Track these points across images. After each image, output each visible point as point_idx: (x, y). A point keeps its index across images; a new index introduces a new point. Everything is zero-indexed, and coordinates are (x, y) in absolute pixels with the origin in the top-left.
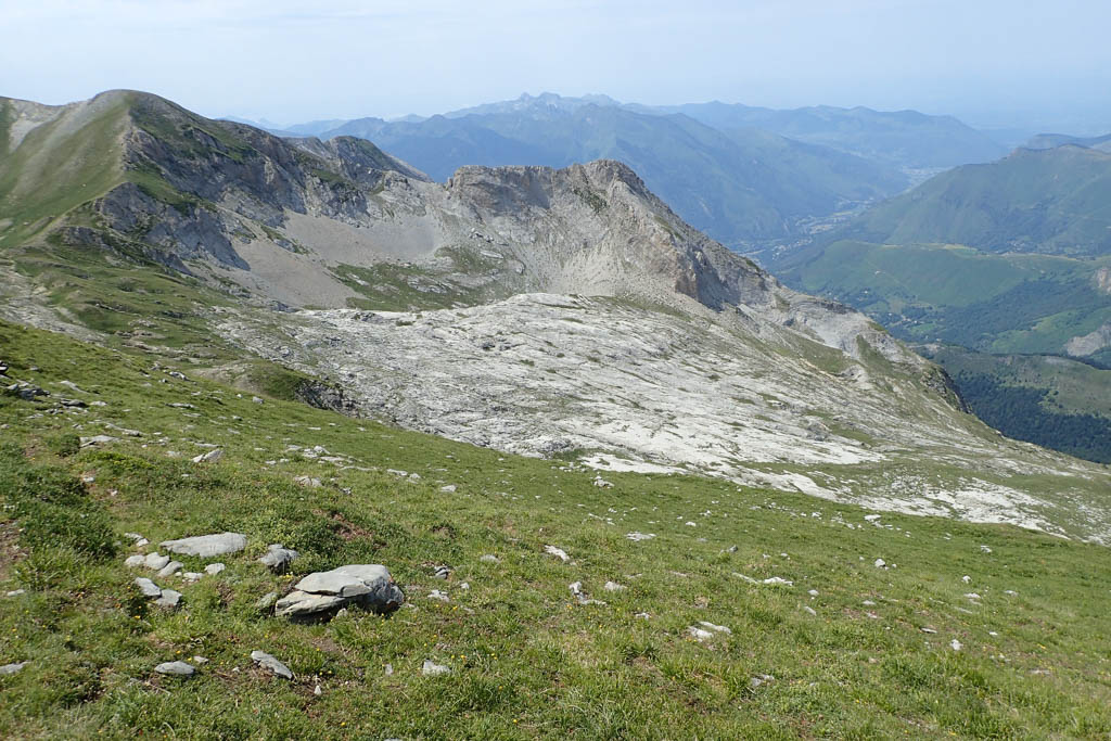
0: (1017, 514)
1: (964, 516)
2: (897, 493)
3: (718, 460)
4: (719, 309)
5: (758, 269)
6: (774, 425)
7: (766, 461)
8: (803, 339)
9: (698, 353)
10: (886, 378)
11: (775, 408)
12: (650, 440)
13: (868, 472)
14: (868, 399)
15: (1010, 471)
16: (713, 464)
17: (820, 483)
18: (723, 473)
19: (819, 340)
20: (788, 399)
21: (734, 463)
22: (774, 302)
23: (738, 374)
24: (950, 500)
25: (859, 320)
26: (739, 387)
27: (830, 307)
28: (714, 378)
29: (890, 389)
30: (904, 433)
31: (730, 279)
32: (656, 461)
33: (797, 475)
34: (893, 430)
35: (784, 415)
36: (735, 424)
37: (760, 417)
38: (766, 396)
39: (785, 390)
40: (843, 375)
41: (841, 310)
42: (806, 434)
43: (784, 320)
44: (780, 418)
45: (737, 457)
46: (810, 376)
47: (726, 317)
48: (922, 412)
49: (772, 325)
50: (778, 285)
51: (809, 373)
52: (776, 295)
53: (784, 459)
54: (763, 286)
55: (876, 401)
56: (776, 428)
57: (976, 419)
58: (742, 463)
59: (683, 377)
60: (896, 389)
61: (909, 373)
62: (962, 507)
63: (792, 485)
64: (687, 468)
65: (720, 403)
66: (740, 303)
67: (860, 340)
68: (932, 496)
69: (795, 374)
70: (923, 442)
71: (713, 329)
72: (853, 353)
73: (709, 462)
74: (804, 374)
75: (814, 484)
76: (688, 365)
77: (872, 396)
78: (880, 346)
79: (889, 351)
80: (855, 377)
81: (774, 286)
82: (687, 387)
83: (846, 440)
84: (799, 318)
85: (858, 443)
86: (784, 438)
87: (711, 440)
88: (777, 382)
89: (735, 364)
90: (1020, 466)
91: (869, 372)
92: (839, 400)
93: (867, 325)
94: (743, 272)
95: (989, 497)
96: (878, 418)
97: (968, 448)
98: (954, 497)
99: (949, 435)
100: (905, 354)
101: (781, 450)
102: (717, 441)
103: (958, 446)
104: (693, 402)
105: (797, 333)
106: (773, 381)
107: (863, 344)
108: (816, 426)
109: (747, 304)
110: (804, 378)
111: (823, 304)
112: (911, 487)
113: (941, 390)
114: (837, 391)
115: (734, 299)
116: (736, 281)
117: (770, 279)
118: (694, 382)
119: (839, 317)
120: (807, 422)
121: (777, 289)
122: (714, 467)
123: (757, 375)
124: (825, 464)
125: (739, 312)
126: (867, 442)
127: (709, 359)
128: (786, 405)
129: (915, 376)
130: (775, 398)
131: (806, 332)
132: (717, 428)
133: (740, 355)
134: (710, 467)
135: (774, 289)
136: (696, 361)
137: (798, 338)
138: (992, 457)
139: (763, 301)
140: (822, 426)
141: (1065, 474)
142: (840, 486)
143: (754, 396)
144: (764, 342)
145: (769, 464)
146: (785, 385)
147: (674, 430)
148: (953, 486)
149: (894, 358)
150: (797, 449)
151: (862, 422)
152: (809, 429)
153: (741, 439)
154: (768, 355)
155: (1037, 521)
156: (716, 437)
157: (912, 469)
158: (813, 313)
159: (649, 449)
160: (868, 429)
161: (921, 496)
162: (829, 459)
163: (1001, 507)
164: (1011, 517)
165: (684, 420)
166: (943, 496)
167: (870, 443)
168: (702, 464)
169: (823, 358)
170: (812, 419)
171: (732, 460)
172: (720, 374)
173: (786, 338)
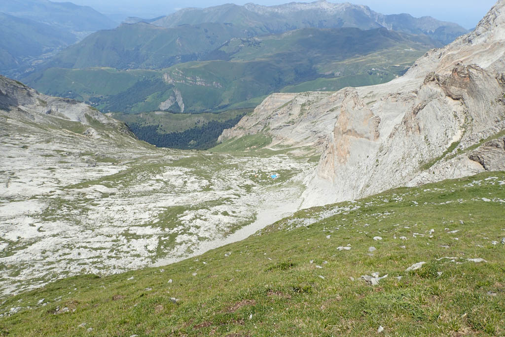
0: (186, 176)
1: (169, 183)
2: (141, 181)
3: (53, 189)
4: (8, 110)
5: (24, 86)
6: (70, 164)
8: (59, 119)
9: (8, 135)
10: (105, 131)
11: (65, 156)
12: (7, 189)
13: (125, 175)
14: (102, 142)
15: (171, 160)
16: (51, 192)
17: (108, 186)
18: (59, 195)
19: (67, 118)
20: (70, 150)
21: (62, 188)
22: (38, 102)
23: (37, 143)
24: (161, 178)
25: (83, 106)
26: (41, 149)
27: (68, 101)
28: (25, 147)
29: (108, 136)
30: (126, 154)
31: (9, 92)
32: (15, 199)
33: (96, 185)
34: (121, 154)
35: (71, 158)
36: (50, 169)
37: (61, 162)
38: (58, 151)
39: (65, 146)
40: (85, 134)
41: (74, 102)
42: (87, 165)
43: (46, 111)
44: (70, 161)
45: (61, 185)
46: (72, 137)
47: (13, 113)
48: (125, 144)
49: (41, 114)
50: (37, 93)
51: (71, 135)
52: (39, 99)
53: (84, 180)
54: (29, 95)
55: (106, 142)
56: (72, 166)
57: (145, 142)
58: (66, 187)
59: (6, 150)
60: (110, 136)
61: (112, 128)
62: (167, 179)
63: (96, 191)
64: (37, 198)
65: (36, 160)
66: (19, 105)
67: (86, 116)
68: (154, 178)
69: (65, 137)
70: (134, 156)
71: (9, 121)
72: (85, 122)
73: (48, 191)
74: (69, 136)
75: (106, 188)
76: (6, 143)
77: (104, 141)
78: (96, 117)
79: (101, 119)
80: (91, 134)
81: (35, 94)
82: (13, 155)
83: (105, 163)
84: (54, 109)
85: (111, 163)
86: (78, 170)
87: (43, 180)
88: (60, 143)
89: (32, 138)
90: (174, 157)
91: (96, 130)
92: (92, 146)
93: (88, 108)
94: (15, 88)
95: (173, 173)
96: (111, 150)
97: (152, 155)
98: (162, 176)
99: (141, 151)
100: (108, 119)
101: (82, 176)
102: (46, 180)
103: (147, 155)
104: (20, 163)
105: (55, 117)
106: (57, 143)
107: (89, 118)
108: (89, 160)
109: (23, 105)
110: (70, 138)
111: (64, 101)
112: (144, 177)
113: (127, 132)
114: (89, 142)
115: (15, 103)
116: (13, 93)
117: (32, 91)
118: (14, 152)
119: (74, 106)
120: (83, 159)
121: (38, 95)
122: (52, 194)
123: (48, 142)
124: (104, 177)
125: (19, 110)
126: (115, 162)
127: (17, 138)
128: (70, 154)
129: (115, 128)
130: (63, 151)
131: (60, 115)
132: (42, 174)
133: (33, 133)
134: (50, 194)
135: (36, 95)
136: (9, 140)
137: (57, 119)
138: (162, 156)
139: (31, 103)
140: (91, 159)
141: (188, 156)
142: (117, 185)
143: (52, 153)
144: (39, 124)
145: (79, 184)
146: (64, 144)
147: (17, 180)
148: (160, 172)
149: (104, 122)
150: (88, 173)
151: (107, 153)
152: (87, 162)
153: (57, 176)
154: (46, 130)
155: (194, 177)
156: (44, 178)
157: (141, 168)
158: (60, 105)
159: (10, 194)
160: (112, 156)
161: (150, 179)
162: (105, 174)
163: (180, 175)
164: (185, 178)
165: (20, 174)
166: (158, 177)
167: (116, 162)
168: (45, 194)
169: (72, 127)
170: (86, 157)
171: (60, 187)
172: (28, 145)
173: (50, 120)
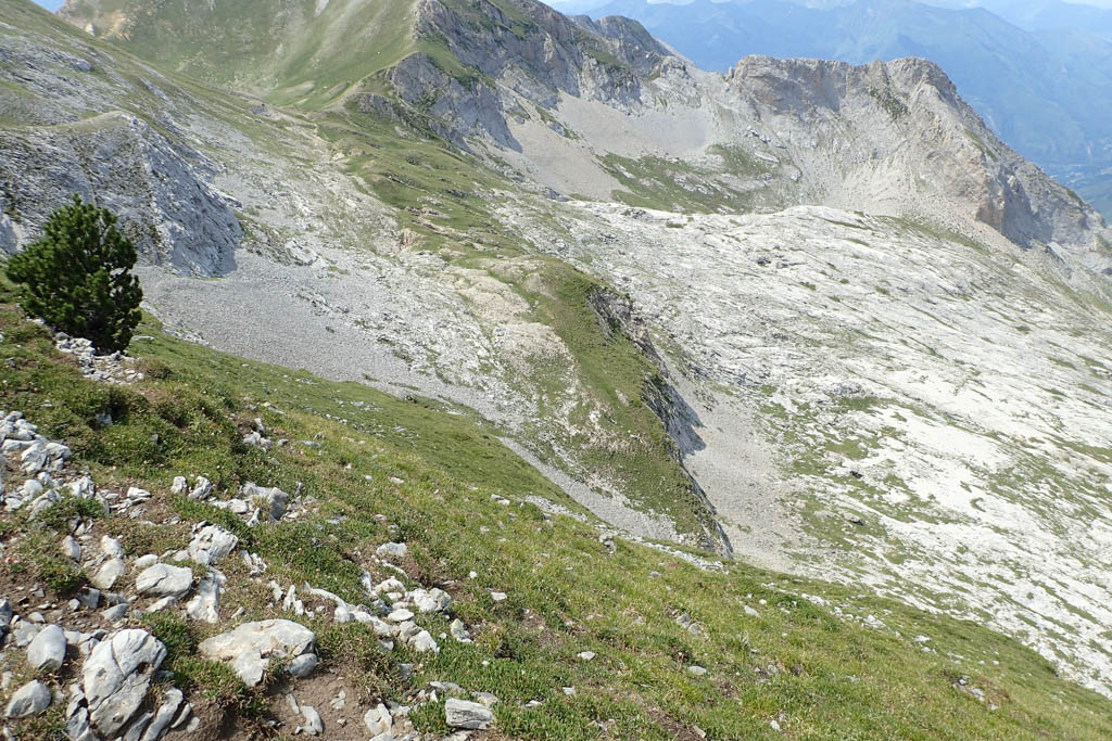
3: (1040, 436)
4: (1025, 246)
5: (1081, 203)
7: (1100, 446)
9: (1002, 296)
11: (1101, 377)
12: (954, 398)
16: (1033, 440)
18: (1046, 453)
21: (1061, 443)
22: (1095, 244)
23: (1052, 328)
26: (1055, 345)
28: (1024, 330)
31: (1044, 211)
32: (959, 424)
36: (1054, 391)
37: (1085, 387)
38: (1089, 361)
43: (1104, 267)
45: (1061, 435)
47: (1033, 256)
49: (1089, 271)
50: (1103, 223)
52: (1100, 238)
54: (1084, 224)
58: (1070, 444)
59: (986, 324)
64: (999, 439)
65: (1033, 363)
66: (1051, 241)
71: (1018, 269)
73: (1028, 436)
76: (991, 310)
81: (1098, 224)
82: (993, 338)
87: (1028, 408)
88: (1102, 345)
89: (1048, 316)
94: (1061, 204)
102: (1035, 410)
104: (1001, 357)
106: (1096, 342)
109: (1060, 243)
115: (1045, 234)
116: (1051, 215)
117: (1094, 216)
118: (999, 331)
121: (1101, 229)
122: (1034, 444)
123: (1077, 333)
125: (1049, 251)
127: (1016, 306)
130: (1101, 365)
132: (1033, 395)
133: (1055, 305)
134: (1030, 444)
135: (1097, 228)
136: (1000, 306)
139: (1080, 241)
143: (1074, 359)
144: (1076, 290)
147: (980, 389)
153: (1063, 412)
154: (1084, 307)
156: (1033, 405)
159: (952, 409)
165: (990, 378)
168: (1021, 438)
171: (1058, 438)
172: (1031, 326)
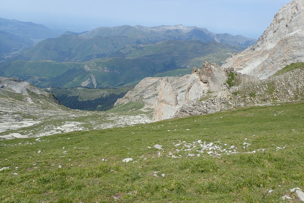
0: (77, 128)
1: (65, 132)
2: (46, 131)
6: (3, 120)
8: (8, 91)
10: (37, 99)
13: (36, 127)
14: (33, 106)
15: (74, 117)
17: (22, 134)
19: (14, 91)
20: (7, 111)
24: (60, 128)
25: (25, 84)
27: (16, 81)
29: (39, 102)
30: (45, 114)
33: (14, 133)
34: (42, 113)
35: (6, 116)
39: (5, 108)
40: (24, 101)
41: (19, 81)
42: (15, 120)
44: (5, 117)
46: (13, 103)
48: (49, 107)
51: (12, 102)
53: (9, 130)
55: (35, 106)
56: (4, 121)
57: (63, 106)
60: (40, 102)
61: (43, 97)
62: (64, 129)
63: (13, 137)
67: (27, 89)
68: (56, 129)
69: (8, 103)
70: (51, 115)
72: (25, 93)
74: (10, 102)
75: (20, 135)
77: (34, 105)
78: (33, 90)
79: (37, 92)
80: (28, 100)
83: (28, 119)
84: (6, 85)
85: (32, 119)
86: (8, 123)
90: (76, 115)
91: (32, 98)
92: (24, 108)
93: (29, 85)
95: (70, 125)
96: (37, 111)
97: (63, 114)
98: (61, 127)
99: (57, 112)
100: (41, 92)
101: (7, 127)
103: (60, 114)
105: (6, 90)
107: (28, 91)
108: (18, 117)
110: (11, 103)
111: (13, 80)
112: (49, 128)
113: (53, 100)
114: (22, 106)
119: (19, 84)
120: (14, 117)
124: (23, 128)
126: (35, 118)
128: (6, 113)
129: (45, 97)
131: (9, 89)
137: (6, 91)
138: (69, 115)
140: (20, 117)
141: (86, 115)
142: (29, 133)
145: (4, 133)
146: (4, 107)
148: (61, 125)
149: (38, 93)
150: (12, 125)
151: (32, 113)
152: (16, 119)
155: (82, 128)
157: (49, 123)
158: (10, 83)
160: (34, 115)
161: (53, 130)
162: (24, 126)
163: (73, 127)
164: (76, 129)
166: (58, 128)
167: (36, 118)
169: (16, 97)
170: (16, 116)
173: (2, 92)
